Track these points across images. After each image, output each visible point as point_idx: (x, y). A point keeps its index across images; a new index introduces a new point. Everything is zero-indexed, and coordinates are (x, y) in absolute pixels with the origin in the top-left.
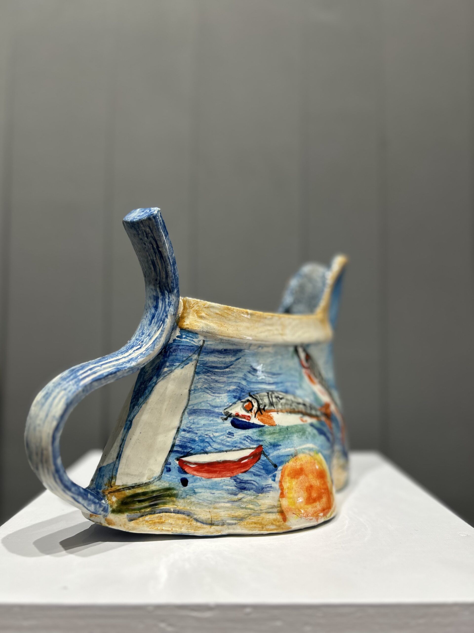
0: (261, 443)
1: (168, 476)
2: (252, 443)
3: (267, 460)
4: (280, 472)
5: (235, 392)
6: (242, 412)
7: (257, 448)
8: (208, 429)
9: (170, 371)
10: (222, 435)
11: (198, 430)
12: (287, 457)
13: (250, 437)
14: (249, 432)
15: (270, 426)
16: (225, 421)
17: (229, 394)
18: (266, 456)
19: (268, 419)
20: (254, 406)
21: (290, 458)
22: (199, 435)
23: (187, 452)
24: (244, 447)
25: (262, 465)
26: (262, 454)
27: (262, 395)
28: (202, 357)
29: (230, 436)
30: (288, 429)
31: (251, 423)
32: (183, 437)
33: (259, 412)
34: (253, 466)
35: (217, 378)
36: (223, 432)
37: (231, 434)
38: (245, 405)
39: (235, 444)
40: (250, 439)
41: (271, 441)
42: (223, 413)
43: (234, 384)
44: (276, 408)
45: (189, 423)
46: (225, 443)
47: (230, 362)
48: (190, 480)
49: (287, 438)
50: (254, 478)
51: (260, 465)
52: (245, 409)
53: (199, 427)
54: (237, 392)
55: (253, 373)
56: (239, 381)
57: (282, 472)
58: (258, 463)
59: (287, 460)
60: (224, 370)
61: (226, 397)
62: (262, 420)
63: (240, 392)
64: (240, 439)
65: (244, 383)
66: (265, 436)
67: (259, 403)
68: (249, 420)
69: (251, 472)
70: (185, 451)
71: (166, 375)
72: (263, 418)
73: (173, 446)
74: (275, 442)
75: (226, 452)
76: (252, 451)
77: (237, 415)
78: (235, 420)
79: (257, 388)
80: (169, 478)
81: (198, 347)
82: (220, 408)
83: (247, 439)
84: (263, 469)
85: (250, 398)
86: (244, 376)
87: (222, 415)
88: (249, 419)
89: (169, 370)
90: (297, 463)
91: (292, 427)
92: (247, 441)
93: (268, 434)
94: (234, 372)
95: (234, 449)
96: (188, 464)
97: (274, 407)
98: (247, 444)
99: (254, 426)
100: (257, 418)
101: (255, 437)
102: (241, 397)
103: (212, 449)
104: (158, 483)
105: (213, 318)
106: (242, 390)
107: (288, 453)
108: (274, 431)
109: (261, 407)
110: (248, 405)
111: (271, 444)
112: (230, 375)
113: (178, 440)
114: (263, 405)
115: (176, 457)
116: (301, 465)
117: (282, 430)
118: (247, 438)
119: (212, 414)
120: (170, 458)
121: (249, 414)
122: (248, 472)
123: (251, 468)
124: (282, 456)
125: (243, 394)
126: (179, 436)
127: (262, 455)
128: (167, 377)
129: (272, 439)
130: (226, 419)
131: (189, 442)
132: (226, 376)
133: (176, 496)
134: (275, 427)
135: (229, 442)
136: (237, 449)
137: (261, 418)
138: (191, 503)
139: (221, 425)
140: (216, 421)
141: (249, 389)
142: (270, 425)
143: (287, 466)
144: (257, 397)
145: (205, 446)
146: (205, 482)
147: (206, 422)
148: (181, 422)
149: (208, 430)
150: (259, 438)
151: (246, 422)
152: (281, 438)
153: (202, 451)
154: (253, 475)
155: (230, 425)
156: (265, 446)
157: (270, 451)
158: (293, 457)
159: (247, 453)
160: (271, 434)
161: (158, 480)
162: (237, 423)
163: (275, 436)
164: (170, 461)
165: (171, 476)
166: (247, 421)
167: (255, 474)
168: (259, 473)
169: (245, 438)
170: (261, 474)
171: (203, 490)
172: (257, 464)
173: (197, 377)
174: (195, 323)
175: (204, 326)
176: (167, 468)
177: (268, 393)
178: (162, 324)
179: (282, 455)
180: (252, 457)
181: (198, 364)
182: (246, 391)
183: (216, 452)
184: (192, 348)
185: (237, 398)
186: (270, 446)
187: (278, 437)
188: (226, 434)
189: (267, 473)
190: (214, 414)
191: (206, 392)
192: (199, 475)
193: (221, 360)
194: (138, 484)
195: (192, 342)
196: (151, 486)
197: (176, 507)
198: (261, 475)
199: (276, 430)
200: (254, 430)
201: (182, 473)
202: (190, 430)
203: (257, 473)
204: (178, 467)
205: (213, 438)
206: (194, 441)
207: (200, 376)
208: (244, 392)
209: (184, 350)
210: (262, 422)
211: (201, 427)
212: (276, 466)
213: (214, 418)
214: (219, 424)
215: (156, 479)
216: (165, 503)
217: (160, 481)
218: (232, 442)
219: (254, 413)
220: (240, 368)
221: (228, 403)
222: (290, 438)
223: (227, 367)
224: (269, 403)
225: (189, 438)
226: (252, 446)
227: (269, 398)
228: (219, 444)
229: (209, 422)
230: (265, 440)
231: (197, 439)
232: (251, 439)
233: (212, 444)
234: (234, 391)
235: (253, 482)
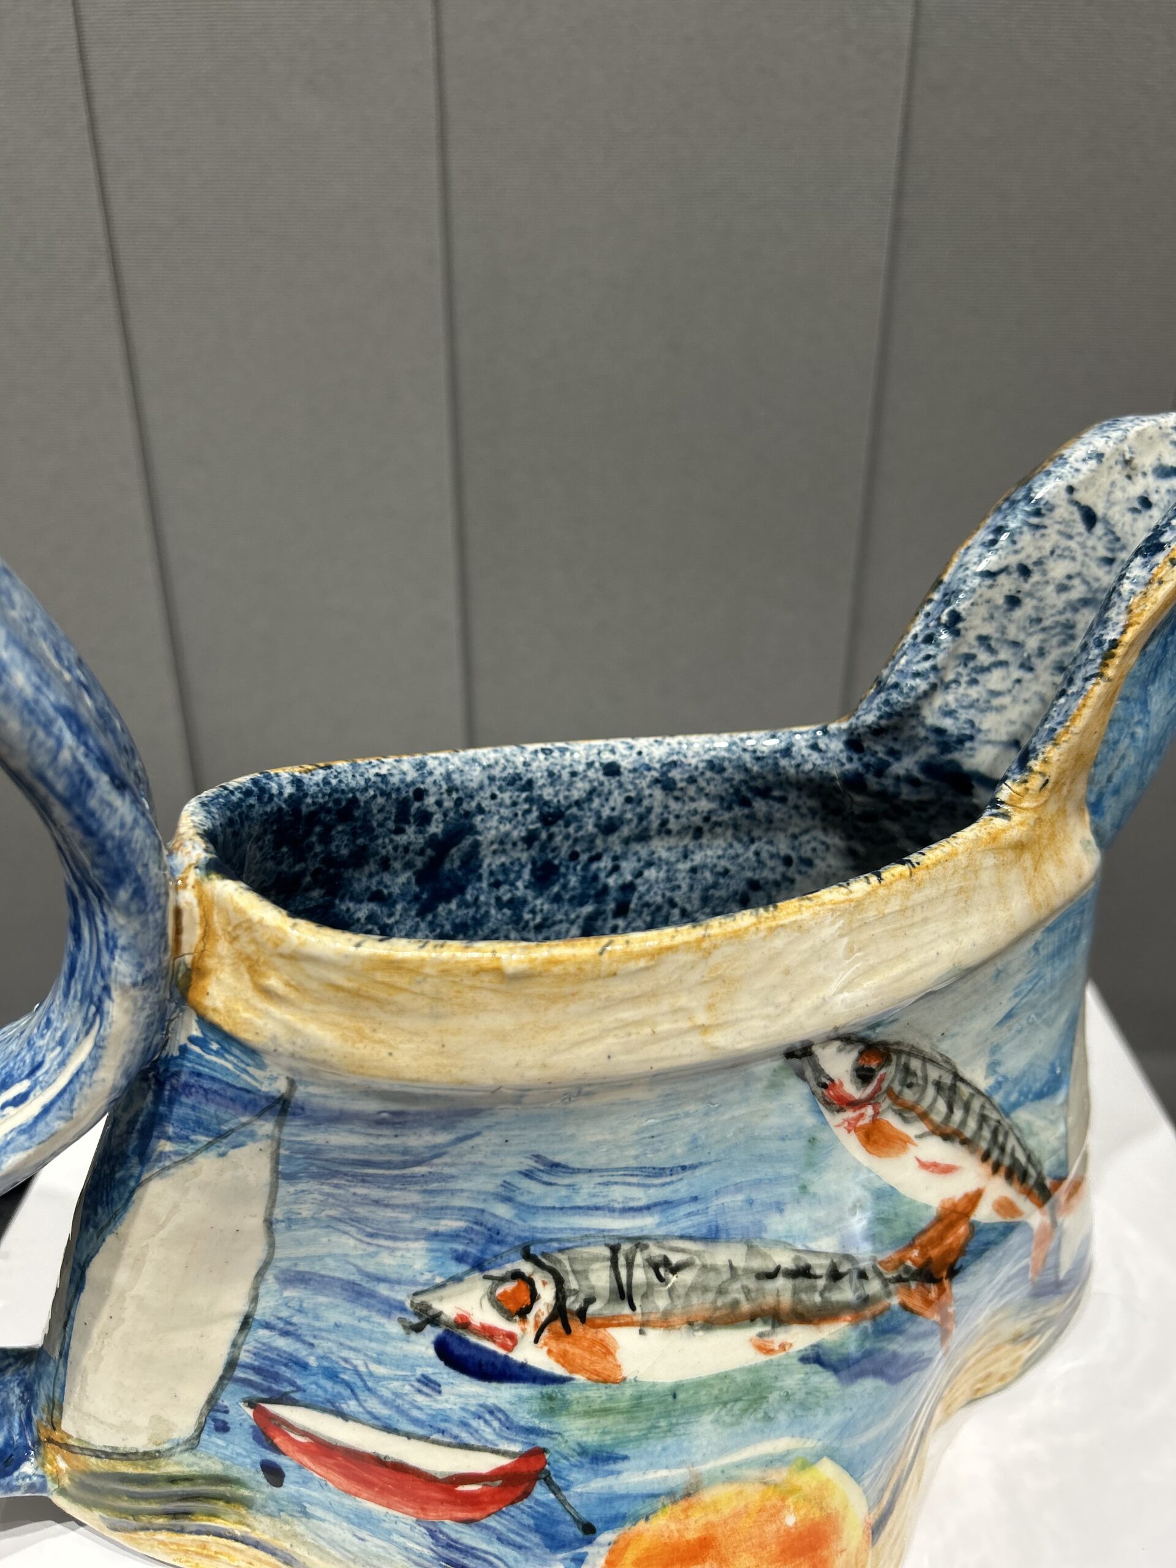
0: (542, 1442)
1: (220, 1442)
2: (507, 1433)
3: (557, 1506)
4: (604, 1551)
5: (461, 1240)
6: (485, 1315)
7: (524, 1456)
8: (353, 1344)
9: (181, 1158)
10: (396, 1378)
11: (315, 1337)
12: (648, 1501)
13: (500, 1410)
14: (501, 1394)
15: (597, 1381)
16: (414, 1336)
17: (435, 1245)
18: (555, 1490)
19: (592, 1353)
20: (539, 1298)
21: (660, 1505)
22: (319, 1351)
23: (279, 1392)
24: (472, 1441)
25: (533, 1517)
26: (538, 1479)
27: (585, 1255)
28: (294, 1131)
29: (425, 1389)
30: (675, 1396)
31: (515, 1363)
32: (264, 1344)
33: (558, 1325)
34: (499, 1512)
35: (376, 1193)
36: (403, 1370)
37: (429, 1384)
38: (500, 1291)
39: (442, 1421)
40: (500, 1420)
41: (585, 1439)
42: (408, 1304)
43: (456, 1212)
44: (638, 1310)
45: (284, 1308)
46: (407, 1406)
47: (427, 1147)
48: (290, 1475)
49: (666, 1429)
50: (496, 1548)
51: (525, 1516)
52: (499, 1304)
53: (320, 1329)
54: (471, 1240)
55: (546, 1178)
56: (481, 1206)
57: (611, 1552)
58: (518, 1508)
59: (643, 1511)
60: (408, 1171)
61: (423, 1252)
62: (563, 1358)
63: (482, 1241)
64: (463, 1409)
65: (503, 1211)
66: (563, 1419)
67: (566, 1287)
68: (510, 1350)
69: (487, 1528)
70: (275, 1387)
71: (167, 1163)
72: (568, 1347)
73: (232, 1364)
74: (605, 1446)
75: (409, 1438)
76: (503, 1461)
77: (464, 1323)
78: (449, 1340)
79: (561, 1230)
80: (223, 1451)
81: (273, 1097)
82: (397, 1287)
83: (488, 1416)
84: (537, 1530)
85: (527, 1268)
86: (500, 1190)
87: (403, 1309)
88: (510, 1343)
89: (177, 1153)
90: (691, 1522)
91: (700, 1384)
92: (486, 1422)
93: (576, 1413)
94: (453, 1177)
95: (436, 1436)
96: (284, 1427)
97: (633, 1308)
98: (488, 1433)
99: (525, 1375)
100: (545, 1344)
101: (524, 1418)
102: (485, 1260)
103: (361, 1410)
104: (187, 1457)
105: (319, 1001)
106: (491, 1237)
107: (656, 1488)
108: (608, 1405)
109: (573, 1304)
110: (514, 1291)
111: (583, 1451)
112: (434, 1186)
113: (248, 1351)
114: (582, 1296)
115: (245, 1396)
116: (711, 1525)
117: (644, 1400)
118: (491, 1412)
119: (366, 1299)
120: (224, 1394)
121: (514, 1328)
122: (478, 1526)
123: (489, 1515)
124: (623, 1497)
125: (496, 1248)
126: (249, 1338)
127: (538, 1484)
128: (172, 1171)
129: (592, 1432)
130: (418, 1329)
131: (286, 1365)
132: (418, 1188)
133: (246, 1503)
134: (615, 1386)
135: (419, 1408)
136: (447, 1440)
137: (562, 1346)
138: (295, 1535)
139: (400, 1344)
140: (379, 1324)
141: (527, 1234)
142: (595, 1377)
143: (640, 1535)
144: (560, 1262)
145: (339, 1393)
146: (337, 1498)
147: (344, 1320)
148: (255, 1299)
149: (351, 1348)
150: (537, 1421)
151: (494, 1353)
152: (633, 1430)
153: (329, 1406)
154: (494, 1540)
155: (431, 1352)
156: (557, 1456)
157: (575, 1475)
158: (675, 1502)
159: (484, 1463)
160: (589, 1413)
161: (186, 1450)
162: (458, 1350)
163: (608, 1422)
164: (226, 1403)
165: (231, 1446)
166: (501, 1352)
167: (502, 1537)
168: (518, 1539)
169: (482, 1409)
170: (528, 1544)
171: (330, 1517)
172: (513, 1510)
173: (286, 1189)
174: (246, 1010)
175: (280, 1032)
176: (215, 1420)
177: (615, 1250)
178: (95, 1016)
179: (623, 1492)
180: (499, 1482)
181: (282, 1152)
182: (510, 1239)
183: (373, 1427)
184: (247, 1096)
185: (470, 1261)
186: (578, 1458)
187: (620, 1427)
188: (413, 1378)
189: (547, 1546)
190: (373, 1301)
191: (339, 1230)
192: (318, 1470)
193: (382, 1141)
194: (121, 1451)
195: (244, 1076)
196: (163, 1462)
197: (249, 1530)
198: (526, 1548)
199: (619, 1401)
200: (524, 1390)
201: (264, 1447)
202: (291, 1328)
203: (512, 1536)
204: (252, 1427)
205: (366, 1378)
206: (304, 1366)
207: (301, 1186)
208: (500, 1243)
209: (218, 1099)
210: (563, 1366)
211: (328, 1331)
212: (589, 1530)
213: (373, 1314)
214: (388, 1337)
215: (178, 1445)
216: (213, 1515)
217: (195, 1455)
218: (431, 1412)
219: (536, 1323)
220: (481, 1164)
221: (427, 1276)
222: (681, 1430)
223: (419, 1163)
224: (611, 1292)
225: (285, 1352)
226: (504, 1446)
227: (614, 1265)
228: (385, 1402)
229: (356, 1323)
230: (559, 1434)
231: (312, 1361)
232: (503, 1419)
233: (362, 1396)
234: (458, 1236)
235: (492, 1558)
